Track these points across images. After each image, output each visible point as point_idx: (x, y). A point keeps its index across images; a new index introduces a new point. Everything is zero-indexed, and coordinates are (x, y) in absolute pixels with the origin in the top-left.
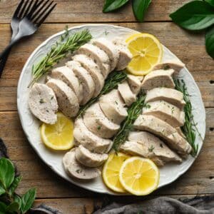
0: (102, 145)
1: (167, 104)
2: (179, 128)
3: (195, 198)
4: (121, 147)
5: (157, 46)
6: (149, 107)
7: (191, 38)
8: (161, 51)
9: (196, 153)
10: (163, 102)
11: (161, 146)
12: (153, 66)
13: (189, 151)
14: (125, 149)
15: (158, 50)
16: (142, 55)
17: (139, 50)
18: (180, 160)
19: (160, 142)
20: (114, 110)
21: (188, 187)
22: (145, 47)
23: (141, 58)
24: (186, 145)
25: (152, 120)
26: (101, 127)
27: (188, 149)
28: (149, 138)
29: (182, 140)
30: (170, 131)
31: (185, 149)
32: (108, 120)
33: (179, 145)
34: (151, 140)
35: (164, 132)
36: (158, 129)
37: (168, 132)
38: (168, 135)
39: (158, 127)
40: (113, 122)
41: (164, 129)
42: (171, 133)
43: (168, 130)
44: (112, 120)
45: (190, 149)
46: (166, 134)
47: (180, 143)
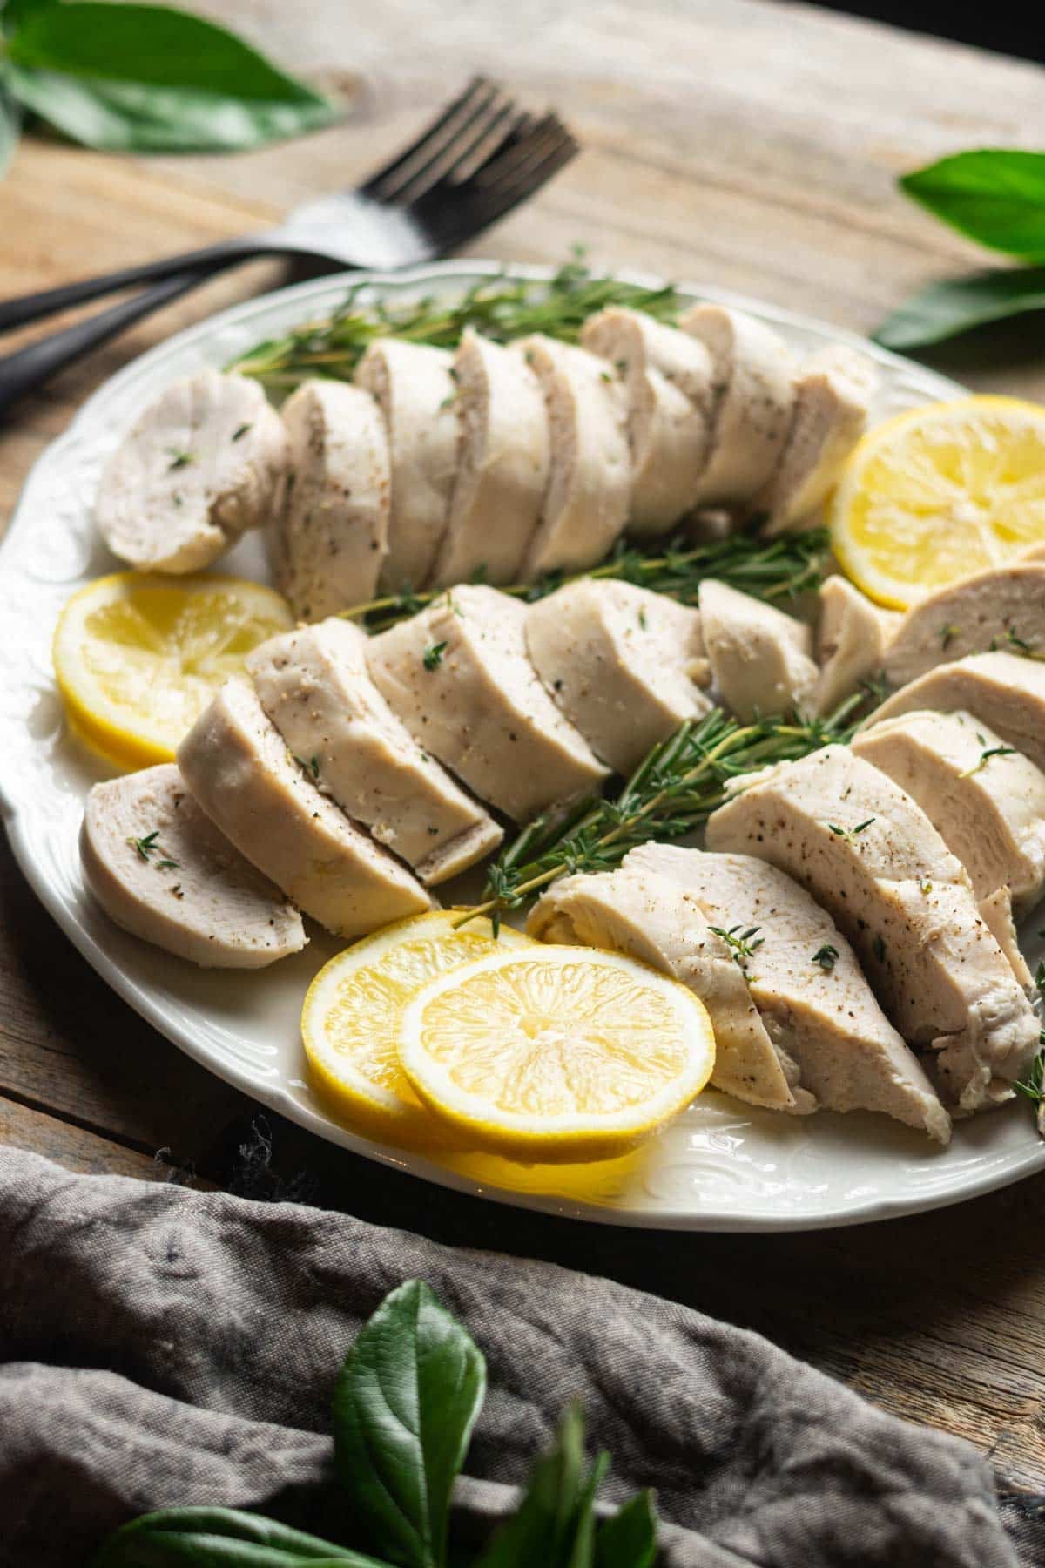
2: (1000, 892)
13: (1001, 1037)
14: (563, 896)
16: (969, 511)
17: (959, 483)
19: (827, 938)
23: (954, 523)
24: (996, 984)
25: (821, 762)
26: (447, 661)
27: (1004, 1021)
28: (763, 896)
29: (973, 933)
30: (912, 854)
31: (976, 997)
32: (533, 675)
33: (936, 956)
34: (773, 911)
35: (863, 838)
36: (834, 815)
37: (892, 852)
38: (889, 872)
39: (840, 805)
40: (559, 708)
41: (874, 819)
42: (919, 871)
43: (900, 842)
44: (558, 685)
45: (1014, 1025)
46: (875, 862)
47: (946, 941)
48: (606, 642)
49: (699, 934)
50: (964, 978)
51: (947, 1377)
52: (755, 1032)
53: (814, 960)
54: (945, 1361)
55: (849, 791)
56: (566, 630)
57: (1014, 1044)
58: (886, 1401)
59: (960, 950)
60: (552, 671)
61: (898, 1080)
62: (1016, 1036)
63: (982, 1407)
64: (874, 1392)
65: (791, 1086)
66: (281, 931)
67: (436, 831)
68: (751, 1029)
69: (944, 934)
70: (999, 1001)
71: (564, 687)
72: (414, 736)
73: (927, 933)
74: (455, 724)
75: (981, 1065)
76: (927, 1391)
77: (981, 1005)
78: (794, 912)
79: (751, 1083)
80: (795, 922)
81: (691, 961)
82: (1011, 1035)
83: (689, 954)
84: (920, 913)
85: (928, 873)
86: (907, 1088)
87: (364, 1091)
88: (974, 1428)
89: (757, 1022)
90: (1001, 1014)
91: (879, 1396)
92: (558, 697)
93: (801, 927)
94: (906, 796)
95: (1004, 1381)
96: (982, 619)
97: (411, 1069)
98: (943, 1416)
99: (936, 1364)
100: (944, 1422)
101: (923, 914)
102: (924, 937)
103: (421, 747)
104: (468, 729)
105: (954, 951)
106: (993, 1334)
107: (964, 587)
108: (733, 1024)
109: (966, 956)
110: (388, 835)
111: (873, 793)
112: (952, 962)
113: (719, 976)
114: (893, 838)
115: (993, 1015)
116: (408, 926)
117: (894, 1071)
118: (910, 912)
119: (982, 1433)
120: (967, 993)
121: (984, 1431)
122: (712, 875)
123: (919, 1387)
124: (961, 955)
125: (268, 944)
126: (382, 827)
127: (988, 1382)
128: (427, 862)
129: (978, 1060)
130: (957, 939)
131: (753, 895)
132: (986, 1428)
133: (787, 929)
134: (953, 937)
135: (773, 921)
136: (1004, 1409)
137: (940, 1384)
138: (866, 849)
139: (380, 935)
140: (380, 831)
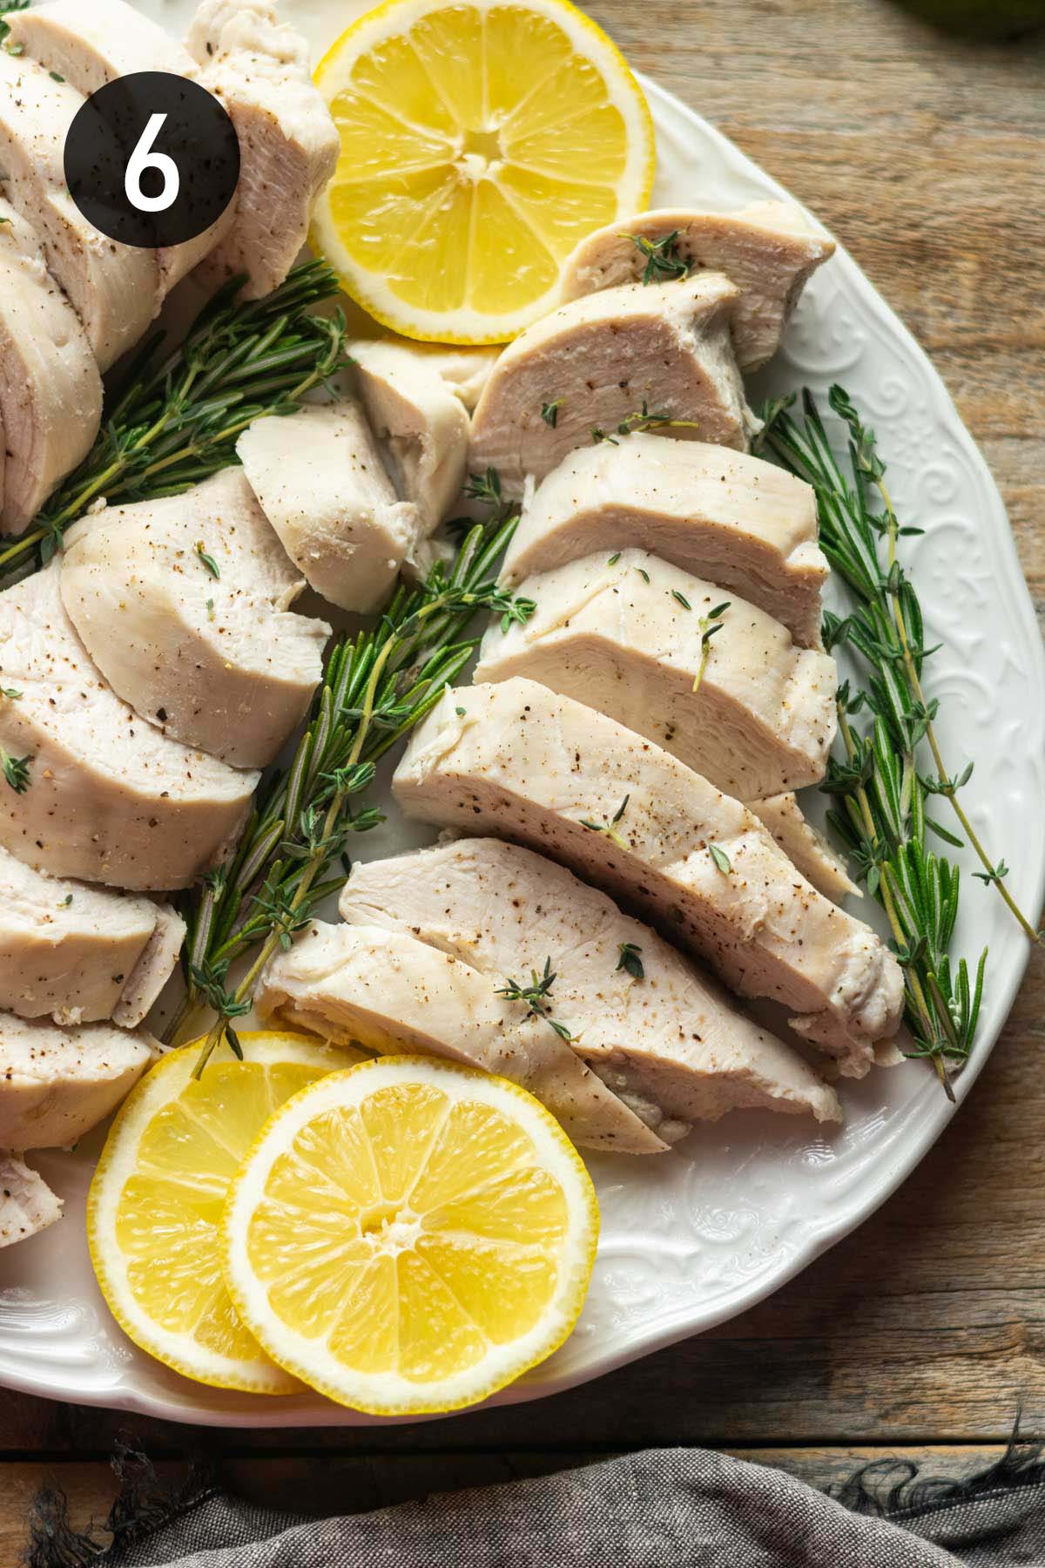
0: (52, 933)
1: (667, 578)
2: (783, 800)
3: (1003, 1477)
4: (273, 981)
5: (601, 90)
6: (529, 610)
7: (958, 73)
8: (635, 135)
9: (964, 1036)
10: (636, 560)
11: (630, 962)
12: (567, 260)
13: (874, 1014)
14: (301, 992)
15: (613, 122)
16: (476, 167)
17: (445, 124)
18: (815, 1096)
19: (619, 931)
20: (165, 621)
21: (946, 1376)
22: (501, 100)
23: (465, 193)
24: (845, 956)
25: (523, 718)
26: (37, 770)
27: (869, 994)
28: (520, 892)
29: (797, 903)
30: (684, 818)
31: (831, 984)
32: (125, 712)
33: (770, 949)
34: (539, 909)
35: (627, 826)
36: (576, 799)
37: (663, 824)
38: (669, 853)
39: (576, 780)
40: (175, 741)
41: (628, 796)
42: (700, 836)
43: (666, 809)
44: (162, 715)
45: (881, 991)
46: (650, 852)
47: (775, 929)
48: (198, 645)
49: (491, 1010)
50: (810, 967)
51: (921, 1337)
52: (601, 1099)
53: (617, 969)
54: (912, 1319)
55: (578, 758)
56: (141, 644)
57: (888, 1012)
58: (876, 1396)
59: (793, 932)
60: (147, 700)
61: (777, 1093)
62: (887, 1002)
63: (970, 1356)
64: (860, 1391)
65: (655, 1129)
66: (26, 1201)
67: (121, 977)
68: (596, 1097)
69: (769, 923)
70: (857, 977)
71: (171, 715)
72: (37, 869)
73: (751, 926)
74: (79, 836)
75: (860, 1045)
76: (909, 1363)
77: (843, 993)
78: (564, 904)
79: (611, 1139)
80: (571, 919)
81: (498, 1045)
82: (883, 1006)
83: (492, 1039)
84: (732, 904)
85: (711, 833)
86: (790, 1097)
87: (233, 1377)
88: (971, 1384)
89: (597, 1086)
90: (864, 990)
91: (866, 1394)
92: (168, 728)
93: (581, 922)
94: (648, 742)
95: (977, 1315)
96: (590, 385)
97: (289, 1363)
98: (937, 1386)
99: (903, 1327)
100: (941, 1391)
101: (735, 905)
102: (748, 933)
103: (51, 877)
104: (96, 837)
105: (787, 937)
106: (944, 1263)
107: (551, 347)
108: (570, 1094)
109: (801, 937)
110: (75, 1015)
111: (608, 752)
112: (791, 951)
113: (533, 1047)
114: (656, 809)
115: (857, 995)
116: (142, 1095)
117: (768, 1085)
118: (718, 907)
119: (982, 1387)
120: (821, 984)
121: (981, 1383)
122: (448, 886)
123: (899, 1362)
124: (796, 938)
125: (23, 1230)
126: (65, 1011)
127: (962, 1325)
128: (123, 1004)
129: (855, 1042)
130: (784, 919)
131: (508, 895)
132: (982, 1379)
133: (566, 930)
134: (778, 919)
135: (543, 923)
136: (991, 1348)
137: (918, 1349)
138: (638, 841)
139: (120, 1125)
140: (64, 1016)
